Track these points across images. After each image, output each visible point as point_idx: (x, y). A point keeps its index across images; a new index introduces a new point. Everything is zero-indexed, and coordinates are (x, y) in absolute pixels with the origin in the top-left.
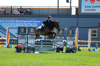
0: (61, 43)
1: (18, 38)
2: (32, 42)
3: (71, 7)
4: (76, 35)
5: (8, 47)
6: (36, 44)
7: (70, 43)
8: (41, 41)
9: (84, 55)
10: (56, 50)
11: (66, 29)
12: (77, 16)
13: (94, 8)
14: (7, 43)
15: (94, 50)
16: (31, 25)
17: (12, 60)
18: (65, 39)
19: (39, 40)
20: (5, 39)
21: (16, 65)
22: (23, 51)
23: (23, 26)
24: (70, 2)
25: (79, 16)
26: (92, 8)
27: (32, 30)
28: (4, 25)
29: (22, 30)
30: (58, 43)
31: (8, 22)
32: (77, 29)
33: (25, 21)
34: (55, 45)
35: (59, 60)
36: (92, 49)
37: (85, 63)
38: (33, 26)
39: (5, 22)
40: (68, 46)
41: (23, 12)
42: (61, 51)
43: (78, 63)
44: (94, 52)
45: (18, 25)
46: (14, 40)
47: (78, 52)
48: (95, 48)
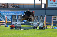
0: (36, 24)
1: (11, 21)
2: (19, 23)
3: (41, 4)
4: (45, 19)
5: (6, 26)
6: (22, 25)
7: (41, 24)
8: (24, 23)
9: (49, 31)
10: (33, 28)
11: (39, 16)
12: (45, 9)
13: (55, 5)
14: (5, 24)
15: (55, 28)
16: (19, 14)
17: (8, 33)
18: (38, 22)
19: (23, 22)
20: (4, 22)
21: (10, 36)
22: (14, 29)
23: (15, 15)
24: (41, 1)
25: (46, 9)
26: (53, 5)
27: (19, 17)
28: (3, 14)
29: (14, 17)
30: (35, 24)
31: (6, 12)
32: (45, 16)
33: (16, 12)
34: (32, 25)
35: (35, 33)
36: (54, 27)
37: (49, 35)
38: (20, 15)
39: (4, 12)
40: (40, 26)
41: (14, 7)
42: (36, 29)
43: (46, 35)
44: (55, 29)
45: (11, 14)
46: (9, 22)
47: (46, 29)
48: (55, 27)
